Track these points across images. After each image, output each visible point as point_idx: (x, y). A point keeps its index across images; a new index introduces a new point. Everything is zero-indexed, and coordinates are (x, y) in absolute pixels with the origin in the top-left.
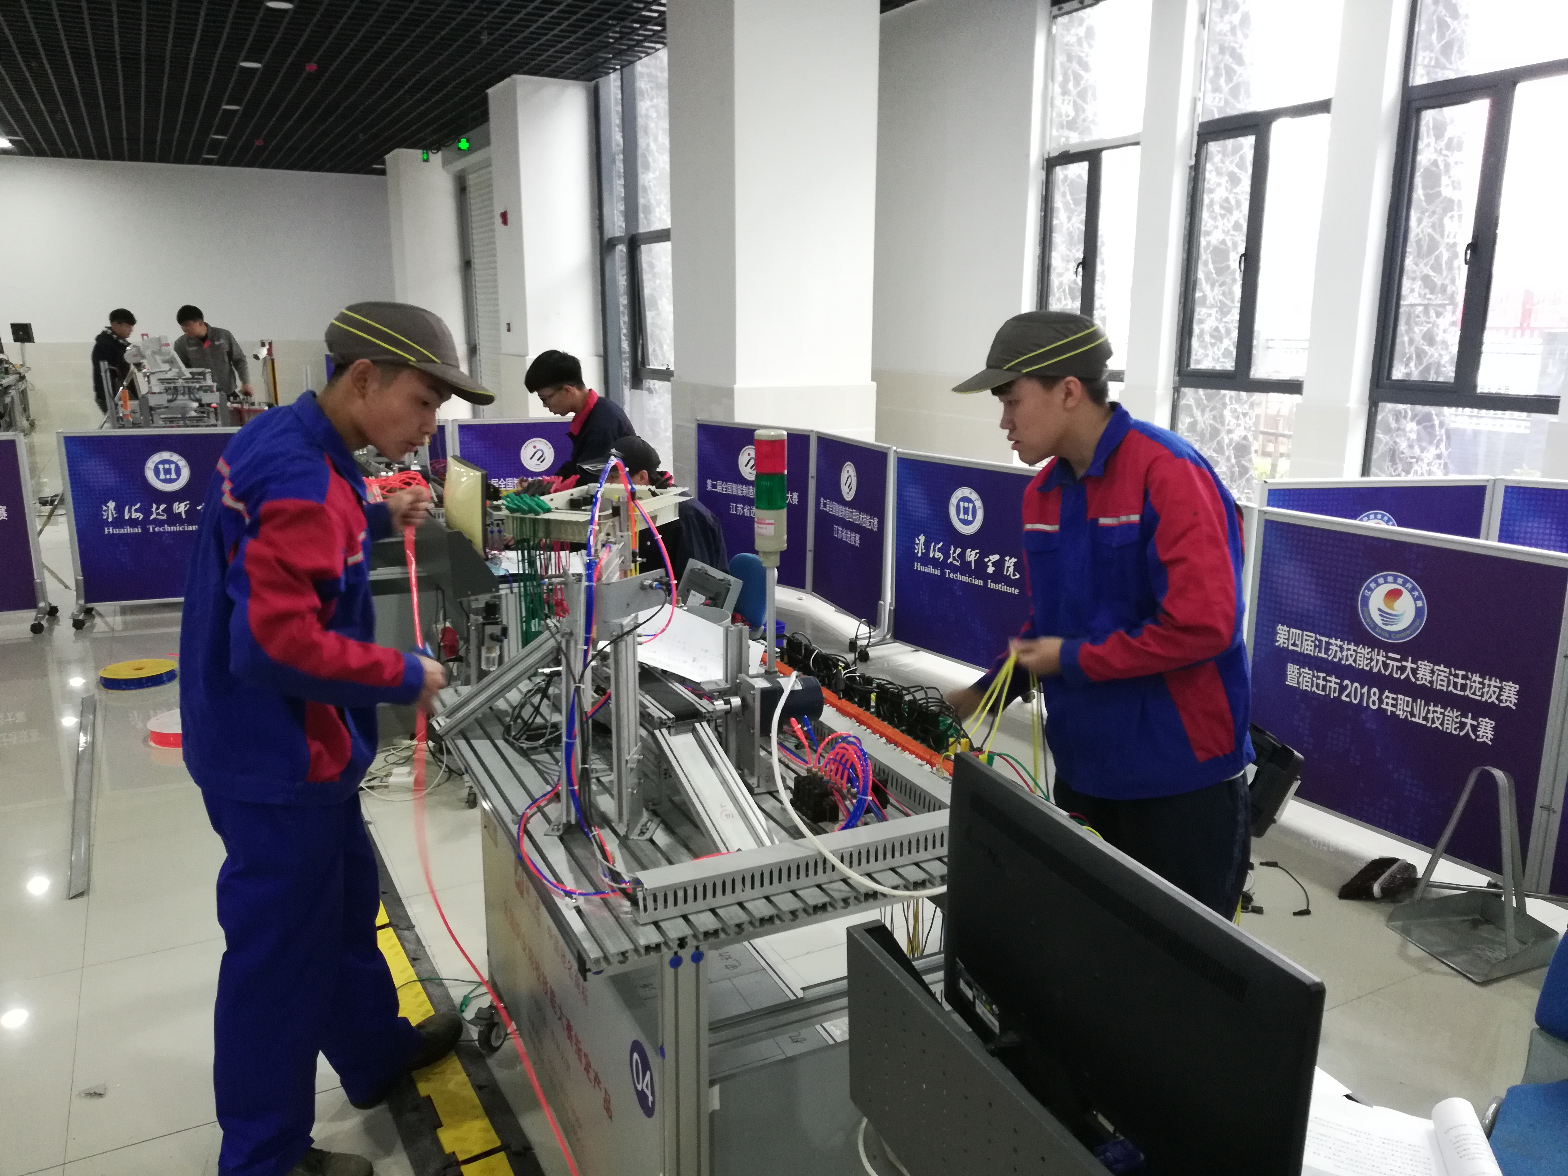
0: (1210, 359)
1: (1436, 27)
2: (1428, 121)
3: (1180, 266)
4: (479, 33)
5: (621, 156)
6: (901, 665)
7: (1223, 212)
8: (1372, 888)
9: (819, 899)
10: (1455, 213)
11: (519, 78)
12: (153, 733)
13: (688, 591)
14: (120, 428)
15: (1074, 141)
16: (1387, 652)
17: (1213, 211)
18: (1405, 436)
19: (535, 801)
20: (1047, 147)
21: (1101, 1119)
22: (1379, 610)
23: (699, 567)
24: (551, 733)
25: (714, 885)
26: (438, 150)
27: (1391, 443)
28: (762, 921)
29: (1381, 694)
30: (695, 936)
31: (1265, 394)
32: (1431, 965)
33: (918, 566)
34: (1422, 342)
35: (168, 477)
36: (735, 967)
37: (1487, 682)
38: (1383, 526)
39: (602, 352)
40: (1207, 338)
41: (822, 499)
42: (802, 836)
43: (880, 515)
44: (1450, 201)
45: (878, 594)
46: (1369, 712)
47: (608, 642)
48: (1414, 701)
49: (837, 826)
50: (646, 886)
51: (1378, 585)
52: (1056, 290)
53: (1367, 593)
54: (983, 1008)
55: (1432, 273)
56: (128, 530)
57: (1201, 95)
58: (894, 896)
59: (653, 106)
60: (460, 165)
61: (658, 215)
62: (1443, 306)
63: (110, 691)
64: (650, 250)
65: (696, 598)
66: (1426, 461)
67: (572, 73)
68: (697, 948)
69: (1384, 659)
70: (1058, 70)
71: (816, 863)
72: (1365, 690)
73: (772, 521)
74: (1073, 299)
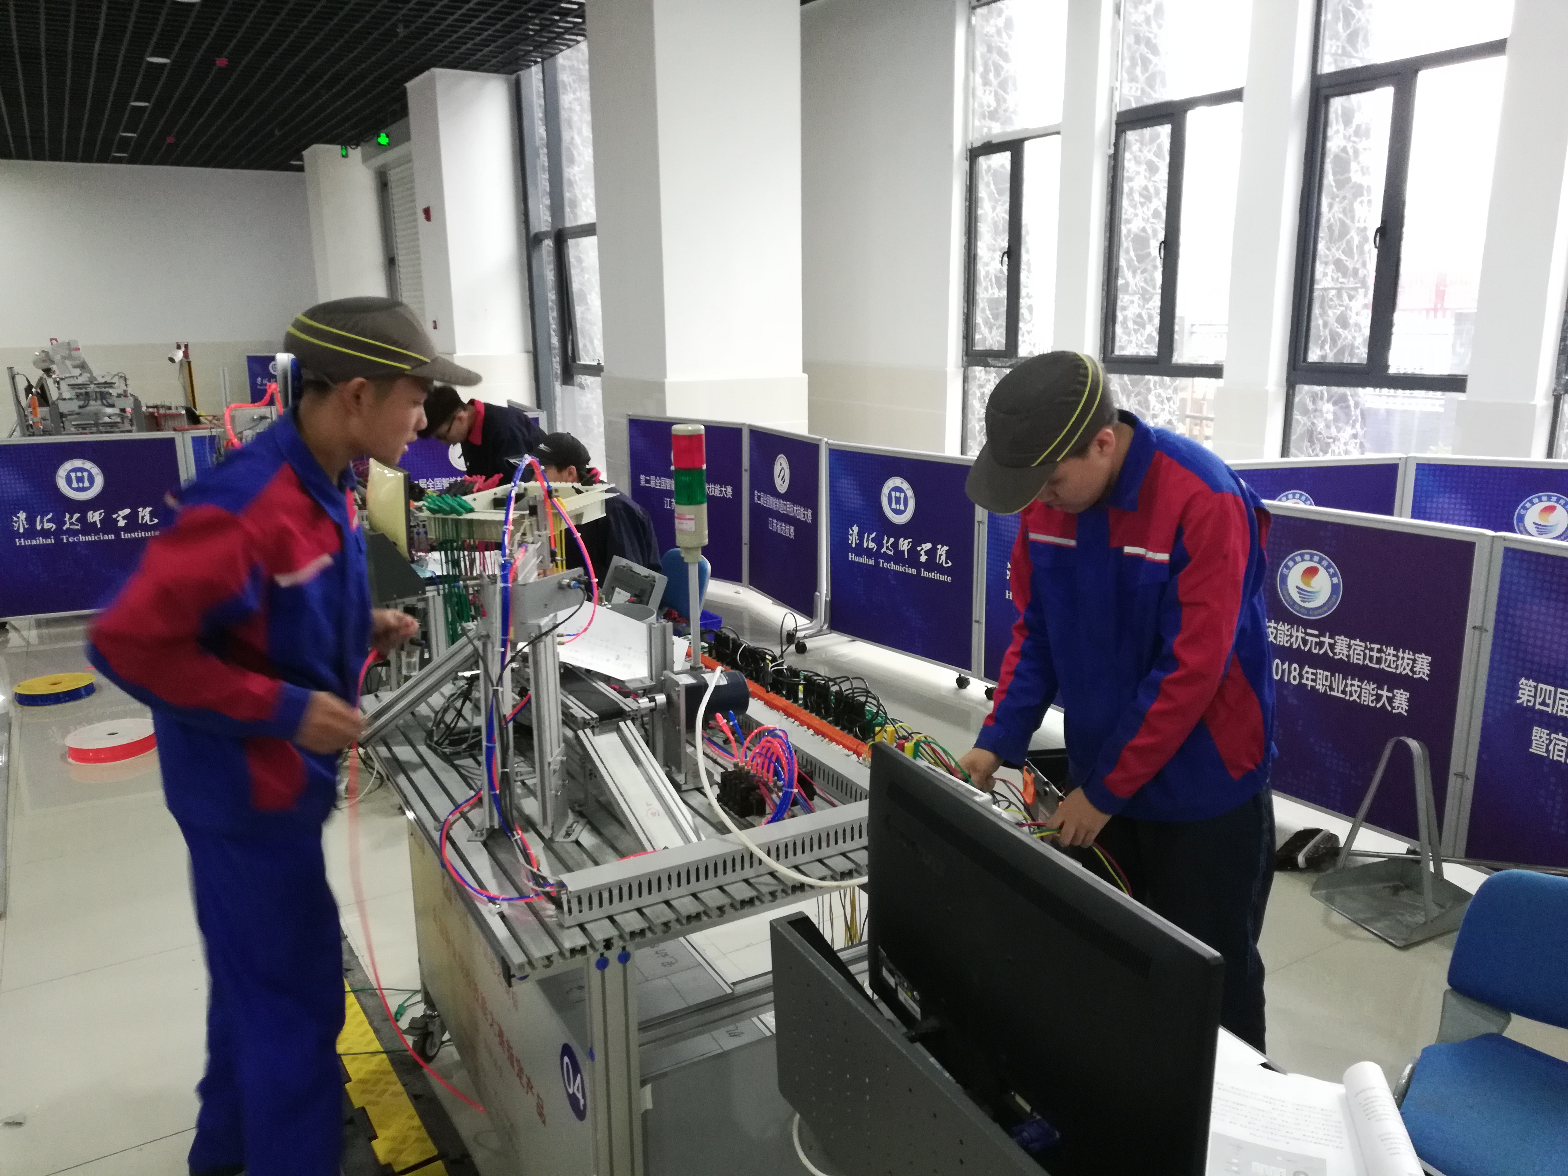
0: (1134, 345)
1: (1341, 15)
2: (1337, 109)
3: (1102, 255)
4: (395, 25)
5: (545, 150)
6: (840, 656)
7: (1142, 200)
8: (1296, 859)
9: (747, 893)
10: (1365, 199)
11: (437, 71)
12: (71, 749)
13: (613, 589)
14: (30, 436)
15: (997, 131)
16: (1305, 628)
17: (1133, 200)
18: (1322, 416)
19: (457, 806)
20: (970, 138)
21: (1019, 1100)
22: (1297, 587)
23: (624, 564)
24: (473, 737)
25: (640, 885)
26: (357, 145)
27: (1309, 424)
28: (689, 918)
29: (1301, 669)
30: (621, 936)
31: (1191, 379)
32: (1354, 932)
33: (852, 557)
34: (1336, 324)
35: (81, 485)
36: (671, 964)
37: (1400, 654)
38: (1302, 506)
39: (531, 349)
40: (1130, 325)
41: (756, 492)
42: (729, 832)
43: (814, 506)
44: (1360, 187)
45: (814, 585)
46: (1291, 688)
47: (526, 643)
48: (1333, 675)
49: (764, 820)
50: (570, 889)
51: (1296, 563)
52: (982, 279)
53: (1285, 571)
54: (905, 995)
55: (1343, 257)
56: (41, 541)
57: (1118, 85)
58: (821, 888)
59: (577, 99)
60: (381, 159)
61: (584, 209)
62: (1356, 289)
63: (26, 708)
64: (578, 245)
65: (621, 596)
66: (1343, 441)
67: (493, 66)
68: (624, 948)
69: (1303, 635)
70: (979, 61)
71: (743, 857)
72: (1286, 666)
73: (693, 517)
74: (999, 288)
